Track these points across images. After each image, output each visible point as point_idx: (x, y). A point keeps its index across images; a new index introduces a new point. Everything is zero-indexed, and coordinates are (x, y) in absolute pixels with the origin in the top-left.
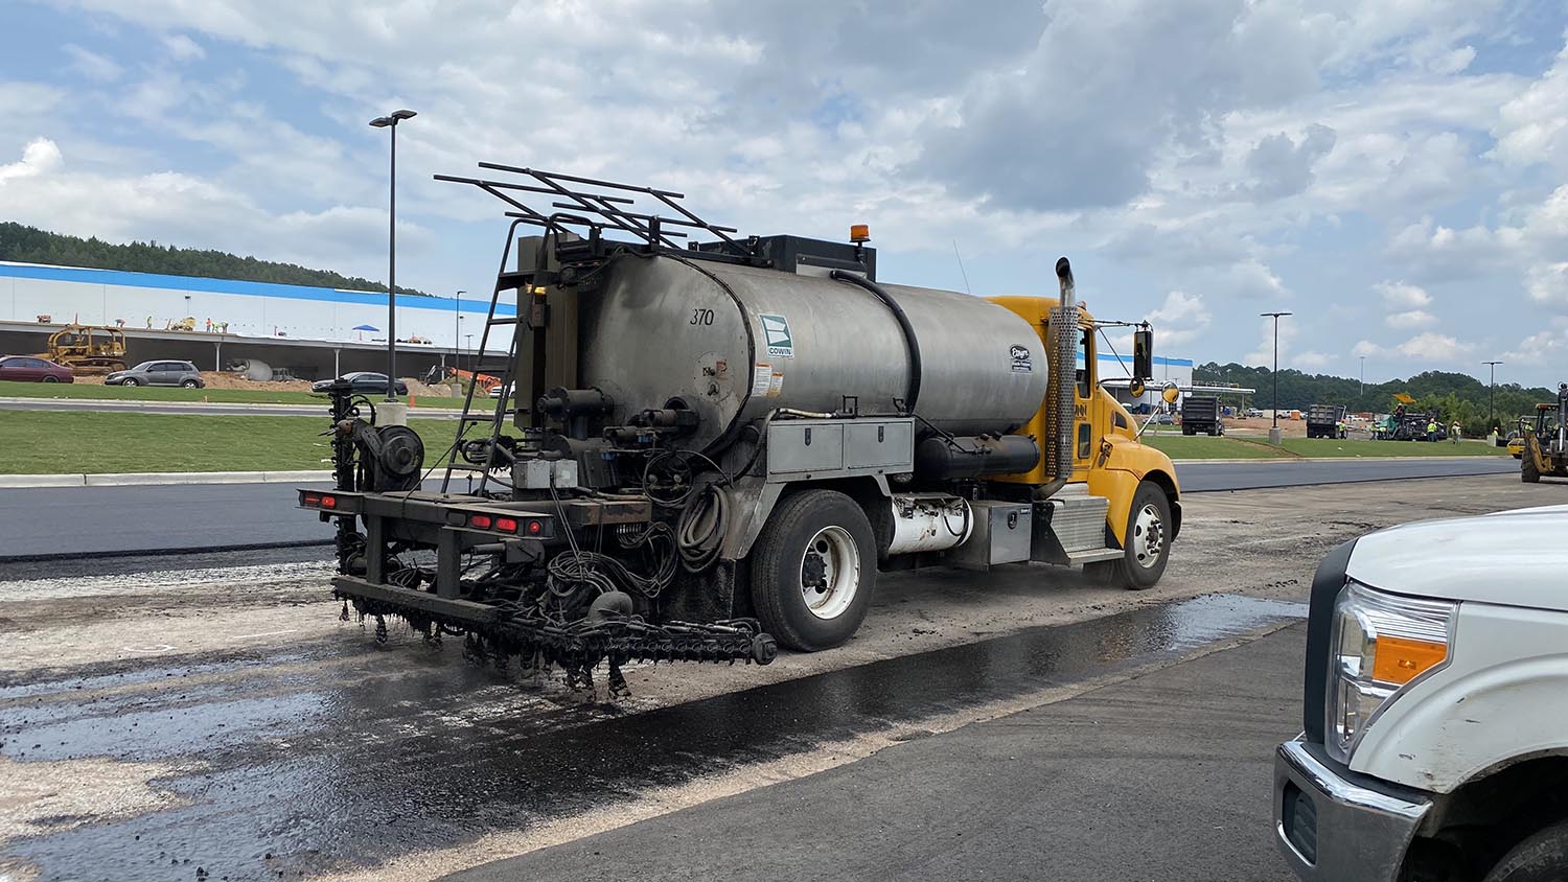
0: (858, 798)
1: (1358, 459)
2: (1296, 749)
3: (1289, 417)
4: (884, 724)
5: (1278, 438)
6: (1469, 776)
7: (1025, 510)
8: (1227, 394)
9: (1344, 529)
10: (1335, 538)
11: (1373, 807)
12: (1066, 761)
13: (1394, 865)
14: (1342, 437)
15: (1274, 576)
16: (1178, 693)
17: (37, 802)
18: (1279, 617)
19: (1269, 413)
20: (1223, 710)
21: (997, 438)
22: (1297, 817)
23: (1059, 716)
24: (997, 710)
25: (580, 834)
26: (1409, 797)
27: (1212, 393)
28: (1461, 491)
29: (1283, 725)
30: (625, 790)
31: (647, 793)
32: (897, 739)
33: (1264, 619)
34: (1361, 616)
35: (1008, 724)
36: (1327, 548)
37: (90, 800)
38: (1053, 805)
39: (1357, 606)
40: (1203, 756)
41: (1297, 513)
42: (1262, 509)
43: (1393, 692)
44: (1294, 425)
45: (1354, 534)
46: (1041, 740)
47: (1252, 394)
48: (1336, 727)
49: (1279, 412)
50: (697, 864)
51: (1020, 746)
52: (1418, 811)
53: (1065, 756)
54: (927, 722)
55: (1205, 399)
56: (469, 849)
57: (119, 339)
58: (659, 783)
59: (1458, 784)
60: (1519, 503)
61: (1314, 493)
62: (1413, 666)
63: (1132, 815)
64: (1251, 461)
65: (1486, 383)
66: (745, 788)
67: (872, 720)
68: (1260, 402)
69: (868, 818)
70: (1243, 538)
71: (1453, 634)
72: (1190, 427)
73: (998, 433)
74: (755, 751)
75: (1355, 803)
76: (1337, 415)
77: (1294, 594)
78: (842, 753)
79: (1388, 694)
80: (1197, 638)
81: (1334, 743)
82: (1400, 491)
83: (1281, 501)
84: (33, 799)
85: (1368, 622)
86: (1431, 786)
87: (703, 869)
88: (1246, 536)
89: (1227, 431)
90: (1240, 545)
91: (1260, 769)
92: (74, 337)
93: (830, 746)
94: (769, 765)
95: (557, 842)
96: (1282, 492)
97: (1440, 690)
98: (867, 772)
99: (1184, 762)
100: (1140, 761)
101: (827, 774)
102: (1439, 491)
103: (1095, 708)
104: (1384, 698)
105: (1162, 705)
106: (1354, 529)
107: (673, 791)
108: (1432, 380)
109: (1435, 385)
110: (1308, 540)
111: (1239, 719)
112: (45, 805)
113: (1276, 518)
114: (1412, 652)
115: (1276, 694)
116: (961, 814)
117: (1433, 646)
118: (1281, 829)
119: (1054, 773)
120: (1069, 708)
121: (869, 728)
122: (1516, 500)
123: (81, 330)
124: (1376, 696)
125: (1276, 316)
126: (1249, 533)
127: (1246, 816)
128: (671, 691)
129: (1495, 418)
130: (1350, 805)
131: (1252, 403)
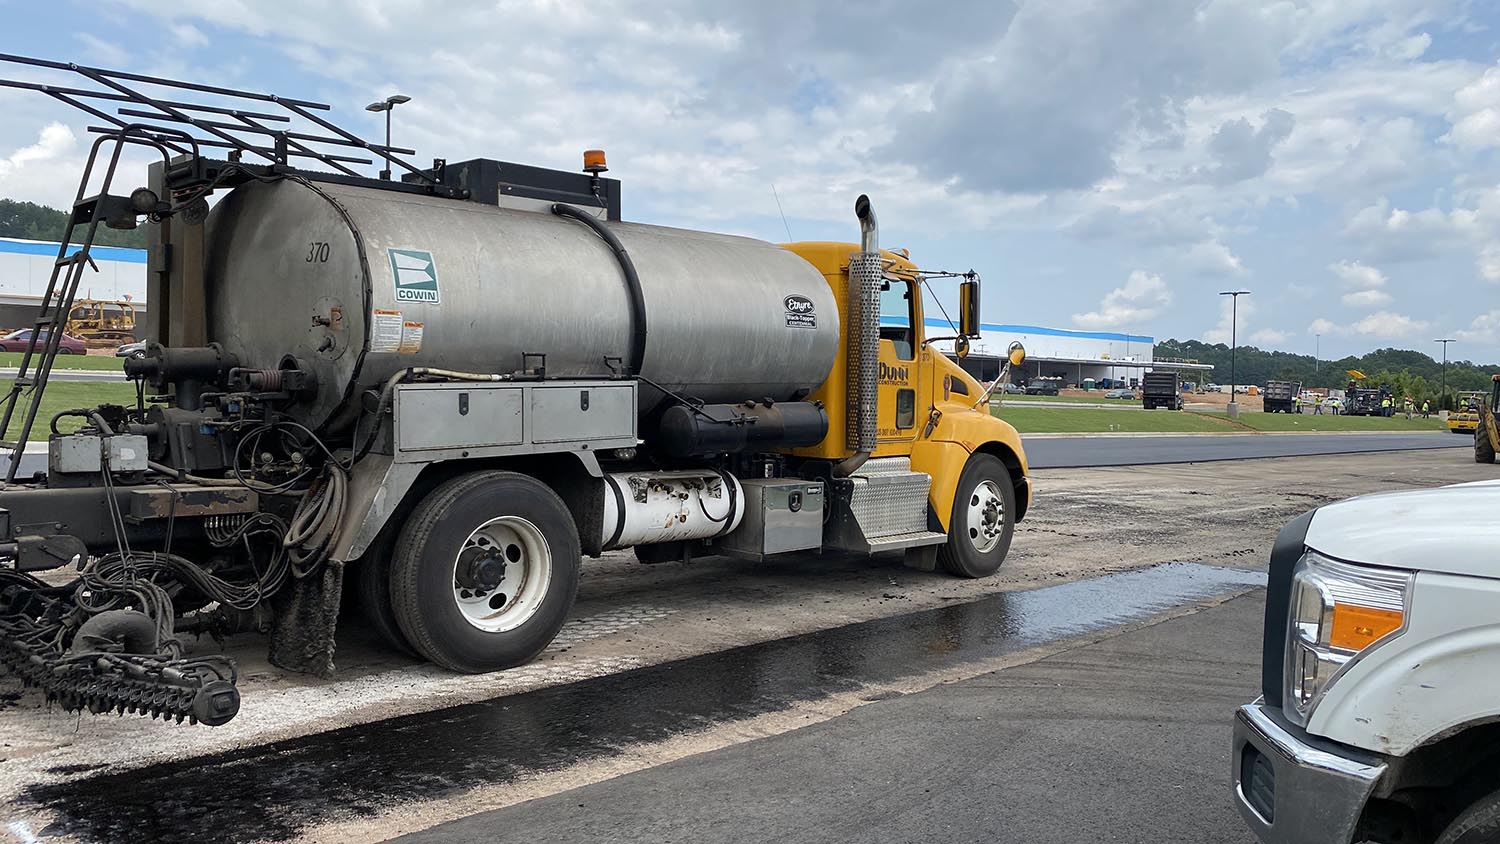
0: (830, 755)
1: (1313, 433)
2: (1254, 711)
3: (1246, 393)
4: (855, 684)
5: (1236, 412)
6: (1423, 739)
7: (814, 490)
8: (1186, 370)
9: (1300, 500)
10: (1292, 509)
11: (1330, 769)
12: (1030, 721)
13: (1350, 824)
14: (1298, 411)
15: (1231, 546)
16: (1139, 657)
17: (53, 752)
18: (1237, 584)
19: (1227, 389)
20: (1182, 674)
21: (768, 405)
22: (1255, 777)
23: (1025, 679)
24: (964, 672)
25: (566, 787)
26: (1364, 760)
27: (1173, 369)
28: (1412, 466)
29: (1240, 689)
30: (608, 746)
31: (630, 749)
32: (868, 700)
33: (1222, 586)
34: (1320, 585)
35: (973, 686)
36: (1282, 519)
37: (102, 751)
38: (1018, 764)
39: (1316, 575)
40: (1162, 718)
41: (1255, 485)
42: (1219, 480)
43: (1351, 658)
44: (1251, 400)
45: (1309, 506)
46: (1006, 701)
47: (1211, 370)
48: (1293, 692)
49: (1237, 388)
50: (675, 817)
51: (987, 707)
52: (1374, 773)
53: (1029, 716)
54: (896, 683)
55: (1165, 375)
56: (460, 800)
57: (129, 314)
58: (640, 739)
59: (1413, 747)
60: (1471, 477)
61: (1271, 466)
62: (1370, 633)
63: (1094, 774)
64: (1210, 434)
65: (1439, 360)
66: (723, 744)
67: (843, 681)
68: (1218, 377)
69: (841, 774)
70: (1201, 508)
71: (1408, 602)
72: (1150, 401)
73: (769, 400)
74: (731, 709)
75: (1312, 765)
76: (1293, 390)
77: (1251, 563)
78: (814, 712)
79: (1345, 659)
80: (1158, 604)
81: (1291, 706)
82: (1353, 464)
83: (1236, 473)
84: (49, 748)
85: (1325, 590)
86: (1386, 749)
87: (682, 821)
88: (1205, 507)
89: (1187, 405)
90: (1200, 515)
91: (1217, 731)
92: (87, 311)
93: (805, 705)
94: (745, 722)
95: (543, 794)
96: (1240, 465)
97: (1396, 656)
98: (840, 731)
99: (1144, 724)
100: (1102, 722)
101: (800, 733)
102: (1390, 465)
103: (1059, 671)
104: (1341, 664)
105: (1123, 668)
106: (1309, 501)
107: (653, 747)
108: (1386, 357)
109: (1389, 362)
110: (1264, 511)
111: (1198, 683)
112: (61, 754)
113: (1232, 490)
114: (1369, 619)
115: (1234, 659)
116: (928, 772)
117: (1390, 614)
118: (1239, 788)
119: (1020, 733)
120: (1034, 670)
121: (840, 689)
122: (1465, 473)
123: (93, 305)
124: (1334, 663)
125: (1235, 294)
126: (1207, 503)
127: (1204, 776)
128: (652, 652)
129: (1446, 394)
130: (1307, 766)
131: (1211, 379)
